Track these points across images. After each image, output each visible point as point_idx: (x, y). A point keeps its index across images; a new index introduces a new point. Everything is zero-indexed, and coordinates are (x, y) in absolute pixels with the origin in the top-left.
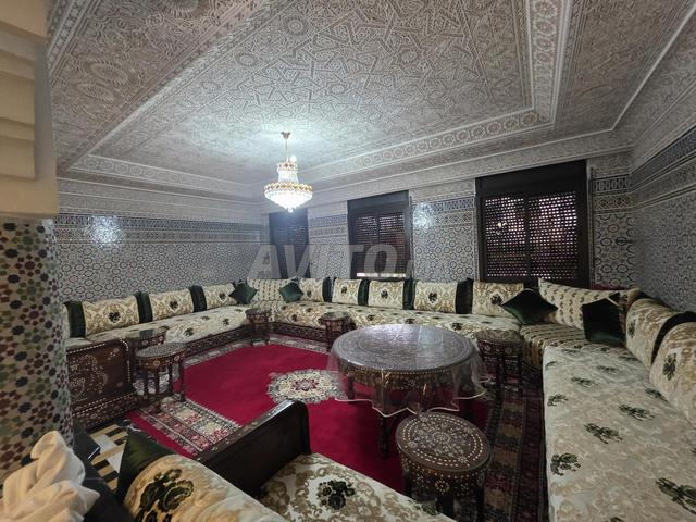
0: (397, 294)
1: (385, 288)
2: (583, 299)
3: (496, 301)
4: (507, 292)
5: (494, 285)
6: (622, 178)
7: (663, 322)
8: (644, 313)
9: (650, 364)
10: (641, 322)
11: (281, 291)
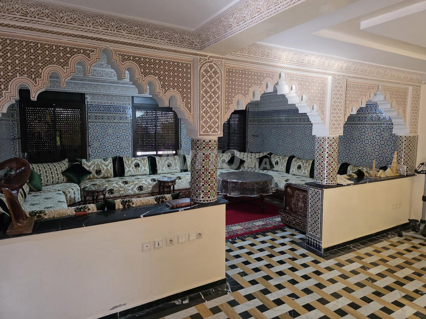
1: (169, 161)
4: (227, 157)
6: (255, 112)
7: (287, 158)
8: (279, 157)
9: (285, 171)
10: (280, 160)
11: (63, 173)
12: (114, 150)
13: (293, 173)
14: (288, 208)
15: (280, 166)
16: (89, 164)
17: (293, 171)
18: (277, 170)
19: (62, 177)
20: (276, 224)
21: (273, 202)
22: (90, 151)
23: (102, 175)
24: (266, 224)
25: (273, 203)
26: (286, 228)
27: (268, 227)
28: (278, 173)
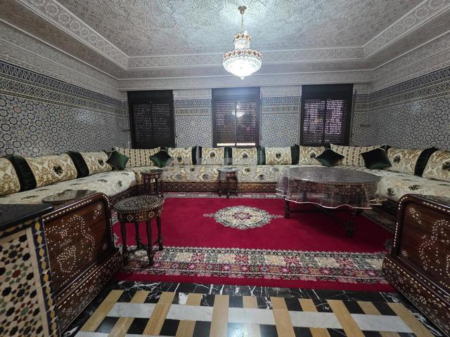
0: (253, 154)
1: (245, 152)
2: (360, 151)
3: (313, 156)
4: (318, 151)
5: (311, 148)
6: (366, 96)
7: (419, 153)
8: (403, 151)
9: (413, 172)
10: (405, 155)
11: (151, 158)
12: (196, 141)
13: (431, 176)
14: (404, 253)
15: (404, 164)
16: (173, 152)
17: (431, 173)
18: (397, 170)
19: (149, 161)
20: (366, 277)
21: (378, 219)
22: (177, 140)
23: (182, 162)
24: (341, 271)
25: (379, 222)
26: (395, 300)
27: (343, 280)
28: (398, 174)
